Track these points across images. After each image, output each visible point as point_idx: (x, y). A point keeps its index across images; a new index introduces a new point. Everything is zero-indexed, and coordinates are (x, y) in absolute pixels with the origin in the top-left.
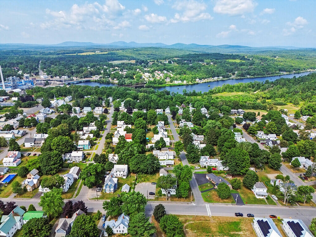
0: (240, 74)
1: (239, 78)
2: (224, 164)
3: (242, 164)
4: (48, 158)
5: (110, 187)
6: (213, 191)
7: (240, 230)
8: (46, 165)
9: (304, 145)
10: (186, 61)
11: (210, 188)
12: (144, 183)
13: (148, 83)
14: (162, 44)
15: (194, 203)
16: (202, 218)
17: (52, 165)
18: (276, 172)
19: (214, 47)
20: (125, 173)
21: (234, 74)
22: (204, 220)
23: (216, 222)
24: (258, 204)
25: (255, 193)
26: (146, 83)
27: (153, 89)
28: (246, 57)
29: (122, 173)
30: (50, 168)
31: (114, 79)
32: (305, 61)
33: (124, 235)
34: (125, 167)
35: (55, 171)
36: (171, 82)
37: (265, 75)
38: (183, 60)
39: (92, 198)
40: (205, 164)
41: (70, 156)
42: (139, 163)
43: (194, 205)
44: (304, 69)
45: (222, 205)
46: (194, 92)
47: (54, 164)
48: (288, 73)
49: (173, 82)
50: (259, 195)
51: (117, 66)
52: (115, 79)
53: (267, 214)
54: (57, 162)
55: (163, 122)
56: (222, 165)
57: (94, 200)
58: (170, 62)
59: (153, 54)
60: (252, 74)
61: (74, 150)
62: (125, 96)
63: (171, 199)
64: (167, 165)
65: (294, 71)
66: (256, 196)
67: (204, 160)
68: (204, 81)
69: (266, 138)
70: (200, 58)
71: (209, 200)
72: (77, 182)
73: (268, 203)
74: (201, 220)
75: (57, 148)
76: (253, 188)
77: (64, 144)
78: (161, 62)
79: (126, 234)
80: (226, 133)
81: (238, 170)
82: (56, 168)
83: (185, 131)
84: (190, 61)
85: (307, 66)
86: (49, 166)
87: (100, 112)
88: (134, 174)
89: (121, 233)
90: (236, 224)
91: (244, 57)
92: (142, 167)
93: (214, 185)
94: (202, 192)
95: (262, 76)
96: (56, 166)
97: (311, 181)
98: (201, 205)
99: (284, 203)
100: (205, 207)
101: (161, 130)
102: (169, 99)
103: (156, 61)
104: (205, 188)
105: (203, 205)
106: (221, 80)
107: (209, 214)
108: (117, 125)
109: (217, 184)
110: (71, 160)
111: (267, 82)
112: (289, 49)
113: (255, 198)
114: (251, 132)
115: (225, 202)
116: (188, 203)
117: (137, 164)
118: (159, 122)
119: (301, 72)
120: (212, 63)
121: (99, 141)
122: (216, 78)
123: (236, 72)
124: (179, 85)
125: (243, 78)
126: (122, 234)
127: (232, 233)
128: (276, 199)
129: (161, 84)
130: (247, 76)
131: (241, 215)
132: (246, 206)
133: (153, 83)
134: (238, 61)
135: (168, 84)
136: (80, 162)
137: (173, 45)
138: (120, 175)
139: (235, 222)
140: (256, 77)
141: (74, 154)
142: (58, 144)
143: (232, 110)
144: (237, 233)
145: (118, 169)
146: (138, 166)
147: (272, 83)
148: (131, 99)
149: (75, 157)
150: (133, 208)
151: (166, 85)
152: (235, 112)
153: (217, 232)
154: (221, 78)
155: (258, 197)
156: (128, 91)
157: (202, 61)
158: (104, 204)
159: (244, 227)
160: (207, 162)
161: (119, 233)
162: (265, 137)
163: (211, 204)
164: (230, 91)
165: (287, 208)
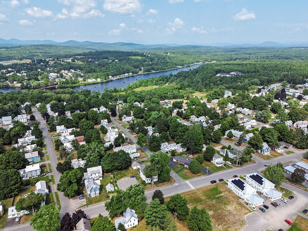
0: (146, 70)
1: (146, 73)
2: (182, 146)
3: (199, 142)
4: (6, 178)
5: (95, 190)
6: (185, 169)
7: (221, 193)
8: (5, 188)
9: (231, 120)
10: (90, 59)
11: (181, 168)
12: (123, 179)
13: (59, 84)
14: (52, 41)
15: (177, 183)
16: (190, 193)
17: (12, 186)
18: (219, 144)
19: (109, 44)
20: (101, 174)
21: (140, 70)
22: (192, 194)
23: (201, 192)
24: (221, 170)
25: (215, 163)
26: (57, 84)
27: (71, 90)
28: (145, 54)
29: (97, 175)
30: (10, 190)
31: (13, 83)
32: (191, 56)
33: (135, 227)
34: (99, 168)
35: (17, 192)
36: (85, 81)
37: (166, 69)
38: (86, 58)
39: (79, 206)
40: (167, 150)
41: (24, 172)
42: (112, 161)
43: (177, 184)
44: (193, 63)
45: (198, 179)
46: (115, 89)
47: (14, 185)
48: (182, 67)
49: (87, 80)
50: (219, 164)
51: (10, 67)
52: (15, 82)
53: (231, 176)
54: (17, 181)
55: (106, 120)
56: (181, 148)
57: (83, 207)
58: (73, 61)
59: (47, 52)
60: (156, 69)
61: (27, 164)
62: (44, 99)
63: (156, 186)
64: (134, 158)
65: (186, 65)
66: (216, 165)
67: (165, 146)
68: (117, 78)
69: (198, 121)
70: (104, 55)
71: (186, 178)
72: (50, 197)
73: (226, 168)
74: (190, 194)
75: (7, 166)
76: (212, 160)
77: (15, 160)
78: (63, 61)
79: (137, 226)
80: (173, 120)
81: (197, 148)
82: (17, 188)
83: (138, 125)
84: (95, 59)
85: (194, 60)
86: (8, 187)
87: (24, 120)
88: (108, 174)
89: (132, 226)
90: (216, 189)
91: (143, 54)
92: (117, 164)
93: (184, 165)
94: (177, 173)
95: (164, 71)
96: (17, 185)
97: (243, 145)
98: (182, 183)
99: (237, 165)
100: (186, 184)
101: (109, 128)
102: (95, 97)
103: (56, 59)
104: (178, 169)
105: (184, 183)
106: (131, 76)
107: (193, 188)
108: (56, 131)
109: (186, 164)
110: (26, 176)
111: (171, 75)
112: (173, 46)
113: (216, 167)
114: (186, 117)
115: (199, 176)
116: (172, 185)
117: (111, 163)
118: (102, 121)
119: (191, 65)
120: (117, 60)
121: (46, 151)
122: (126, 74)
123: (142, 68)
124: (94, 84)
125: (149, 73)
126: (134, 227)
127: (217, 196)
128: (230, 163)
129: (75, 84)
130: (153, 71)
131: (215, 182)
132: (214, 174)
133: (65, 83)
134: (140, 58)
135: (82, 83)
136: (38, 176)
137: (65, 42)
138: (96, 177)
139: (214, 188)
140: (159, 71)
141: (28, 169)
142: (7, 161)
143: (160, 102)
144: (220, 195)
145: (92, 172)
146: (113, 164)
147: (175, 76)
148: (55, 102)
149: (31, 171)
150: (138, 199)
151: (81, 84)
152: (163, 103)
153: (207, 199)
154: (131, 74)
155: (218, 166)
156: (43, 94)
157: (107, 58)
158: (106, 205)
159: (222, 190)
160: (168, 147)
161: (130, 227)
162: (196, 119)
163: (190, 180)
164: (145, 86)
165: (240, 168)
